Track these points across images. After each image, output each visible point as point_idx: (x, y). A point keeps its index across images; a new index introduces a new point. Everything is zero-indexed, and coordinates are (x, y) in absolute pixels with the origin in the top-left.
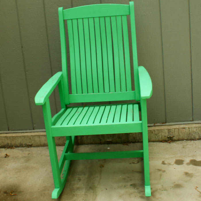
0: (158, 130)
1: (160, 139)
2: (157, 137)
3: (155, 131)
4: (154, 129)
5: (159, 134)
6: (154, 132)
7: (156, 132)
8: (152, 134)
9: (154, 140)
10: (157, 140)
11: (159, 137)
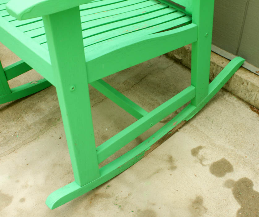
0: (253, 85)
1: (252, 102)
2: (247, 94)
3: (248, 84)
4: (248, 80)
5: (253, 93)
6: (245, 84)
7: (249, 87)
8: (242, 86)
9: (242, 97)
10: (247, 99)
11: (252, 98)
